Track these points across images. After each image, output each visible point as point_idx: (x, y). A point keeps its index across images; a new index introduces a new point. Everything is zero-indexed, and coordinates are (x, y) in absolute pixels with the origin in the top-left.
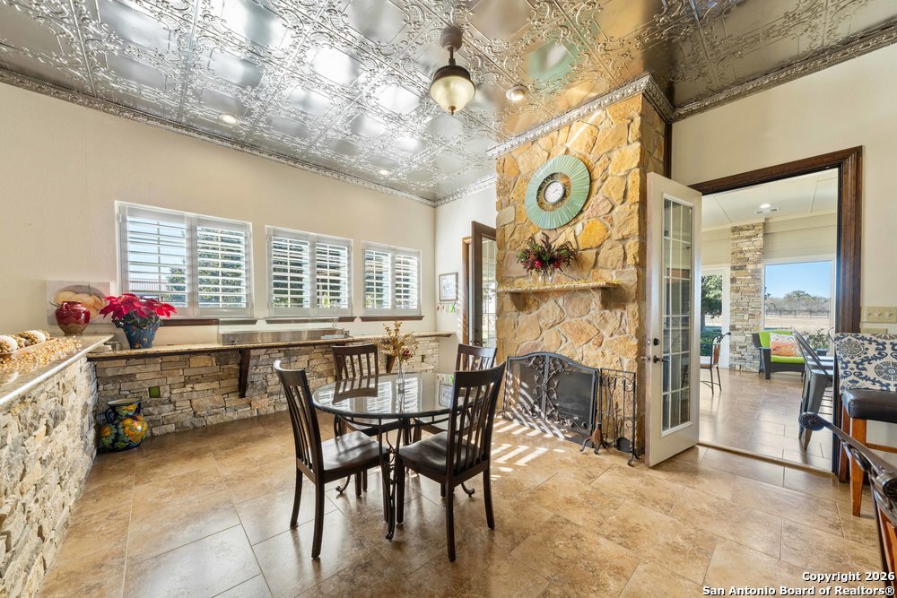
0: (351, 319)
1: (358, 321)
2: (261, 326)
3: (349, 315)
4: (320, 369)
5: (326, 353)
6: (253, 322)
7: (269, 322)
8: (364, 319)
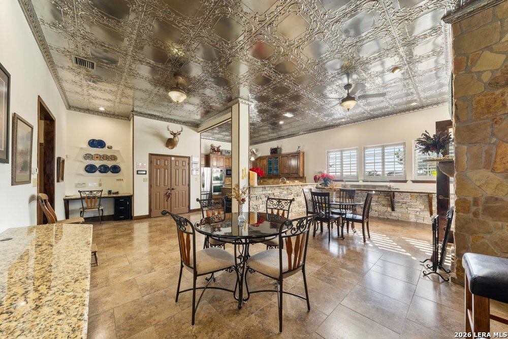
0: (405, 181)
1: (409, 183)
2: (361, 183)
3: (405, 180)
4: (383, 202)
5: (387, 196)
6: (358, 181)
7: (363, 181)
8: (414, 182)
